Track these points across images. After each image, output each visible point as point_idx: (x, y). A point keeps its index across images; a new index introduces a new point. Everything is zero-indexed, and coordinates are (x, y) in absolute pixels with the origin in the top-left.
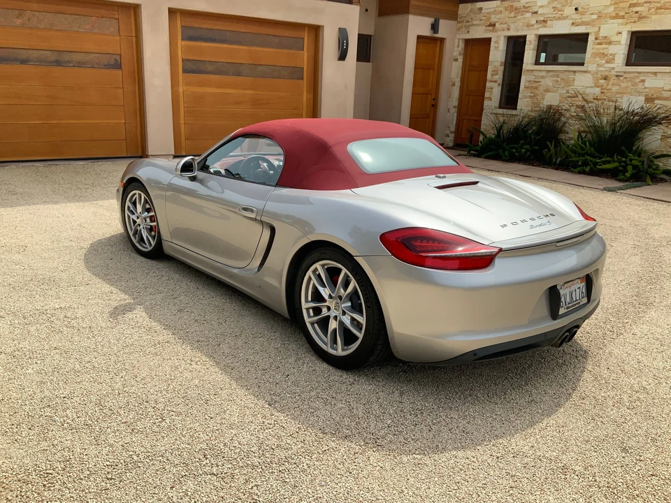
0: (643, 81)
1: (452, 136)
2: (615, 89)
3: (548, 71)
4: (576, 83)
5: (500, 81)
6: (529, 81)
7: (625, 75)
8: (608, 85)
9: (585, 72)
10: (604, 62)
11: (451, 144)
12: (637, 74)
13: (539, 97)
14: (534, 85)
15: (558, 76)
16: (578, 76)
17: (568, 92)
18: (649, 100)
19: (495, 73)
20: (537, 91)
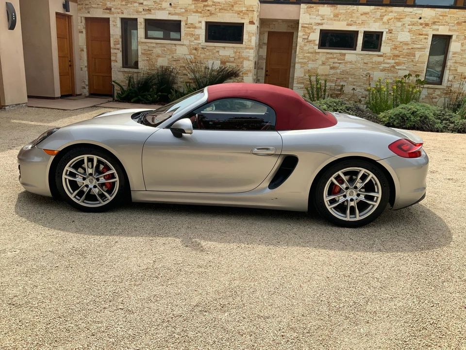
0: (218, 52)
1: (87, 88)
2: (202, 56)
3: (157, 44)
4: (178, 52)
5: (121, 49)
6: (144, 50)
7: (207, 48)
8: (198, 53)
9: (182, 45)
10: (193, 39)
11: (87, 94)
12: (214, 48)
13: (153, 61)
14: (149, 52)
15: (164, 47)
16: (178, 47)
17: (173, 57)
18: (223, 63)
19: (116, 43)
20: (151, 57)
